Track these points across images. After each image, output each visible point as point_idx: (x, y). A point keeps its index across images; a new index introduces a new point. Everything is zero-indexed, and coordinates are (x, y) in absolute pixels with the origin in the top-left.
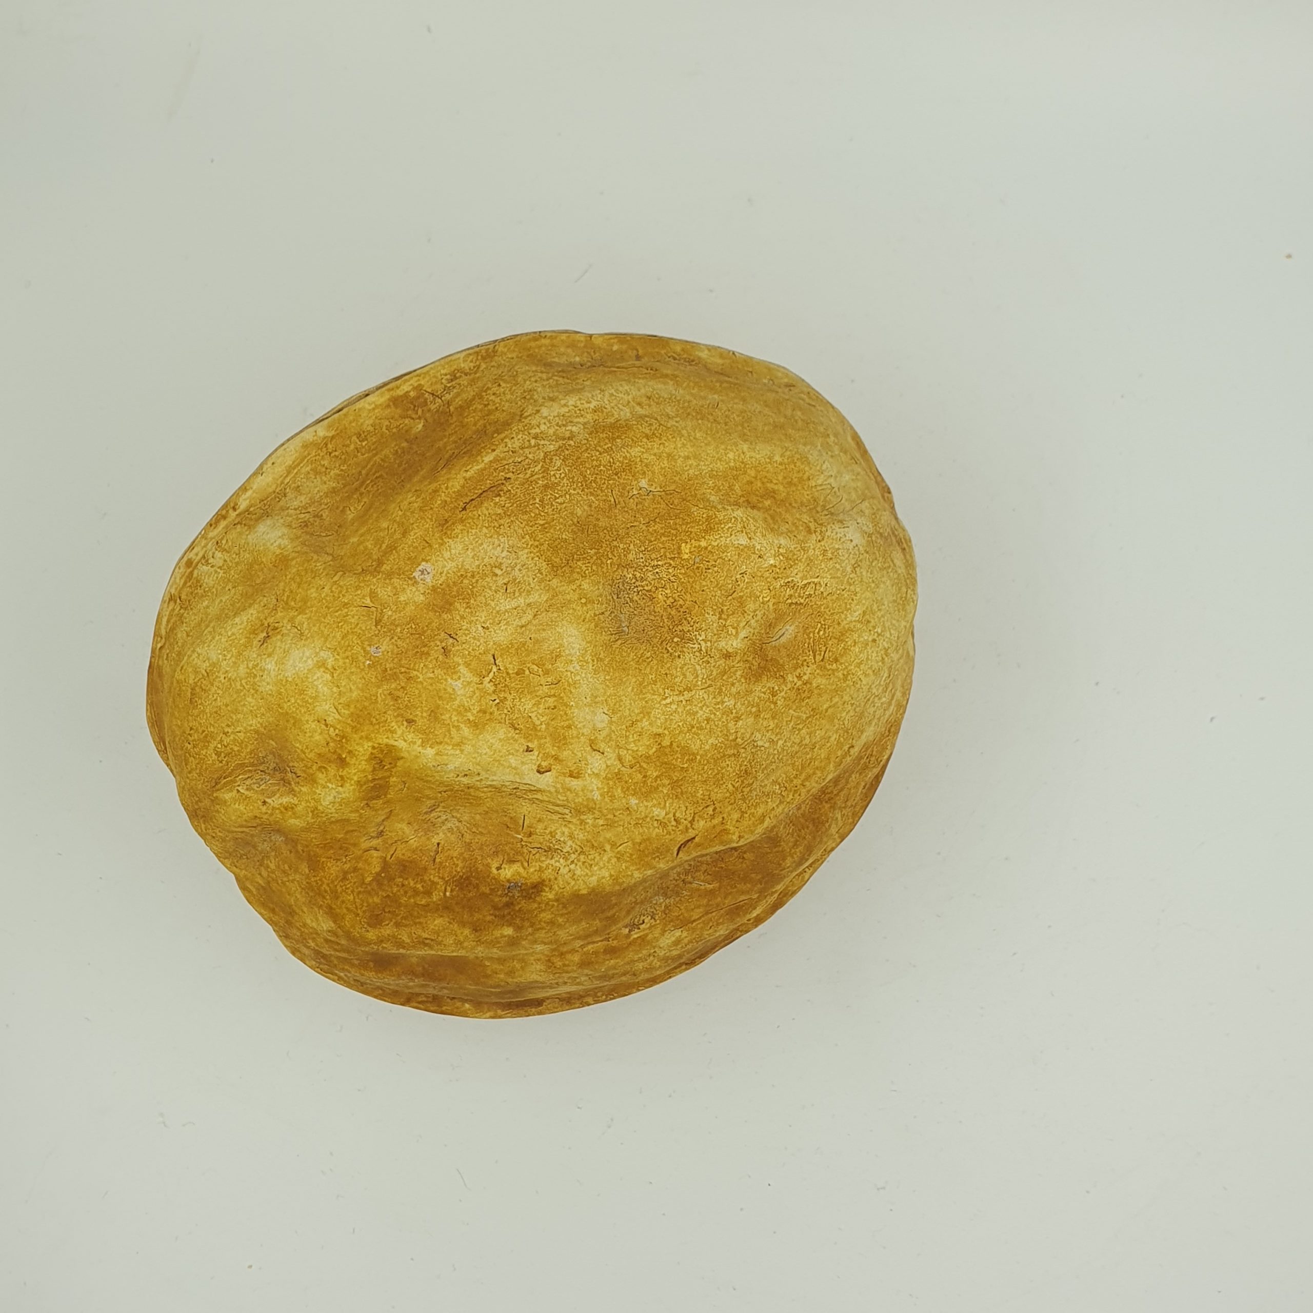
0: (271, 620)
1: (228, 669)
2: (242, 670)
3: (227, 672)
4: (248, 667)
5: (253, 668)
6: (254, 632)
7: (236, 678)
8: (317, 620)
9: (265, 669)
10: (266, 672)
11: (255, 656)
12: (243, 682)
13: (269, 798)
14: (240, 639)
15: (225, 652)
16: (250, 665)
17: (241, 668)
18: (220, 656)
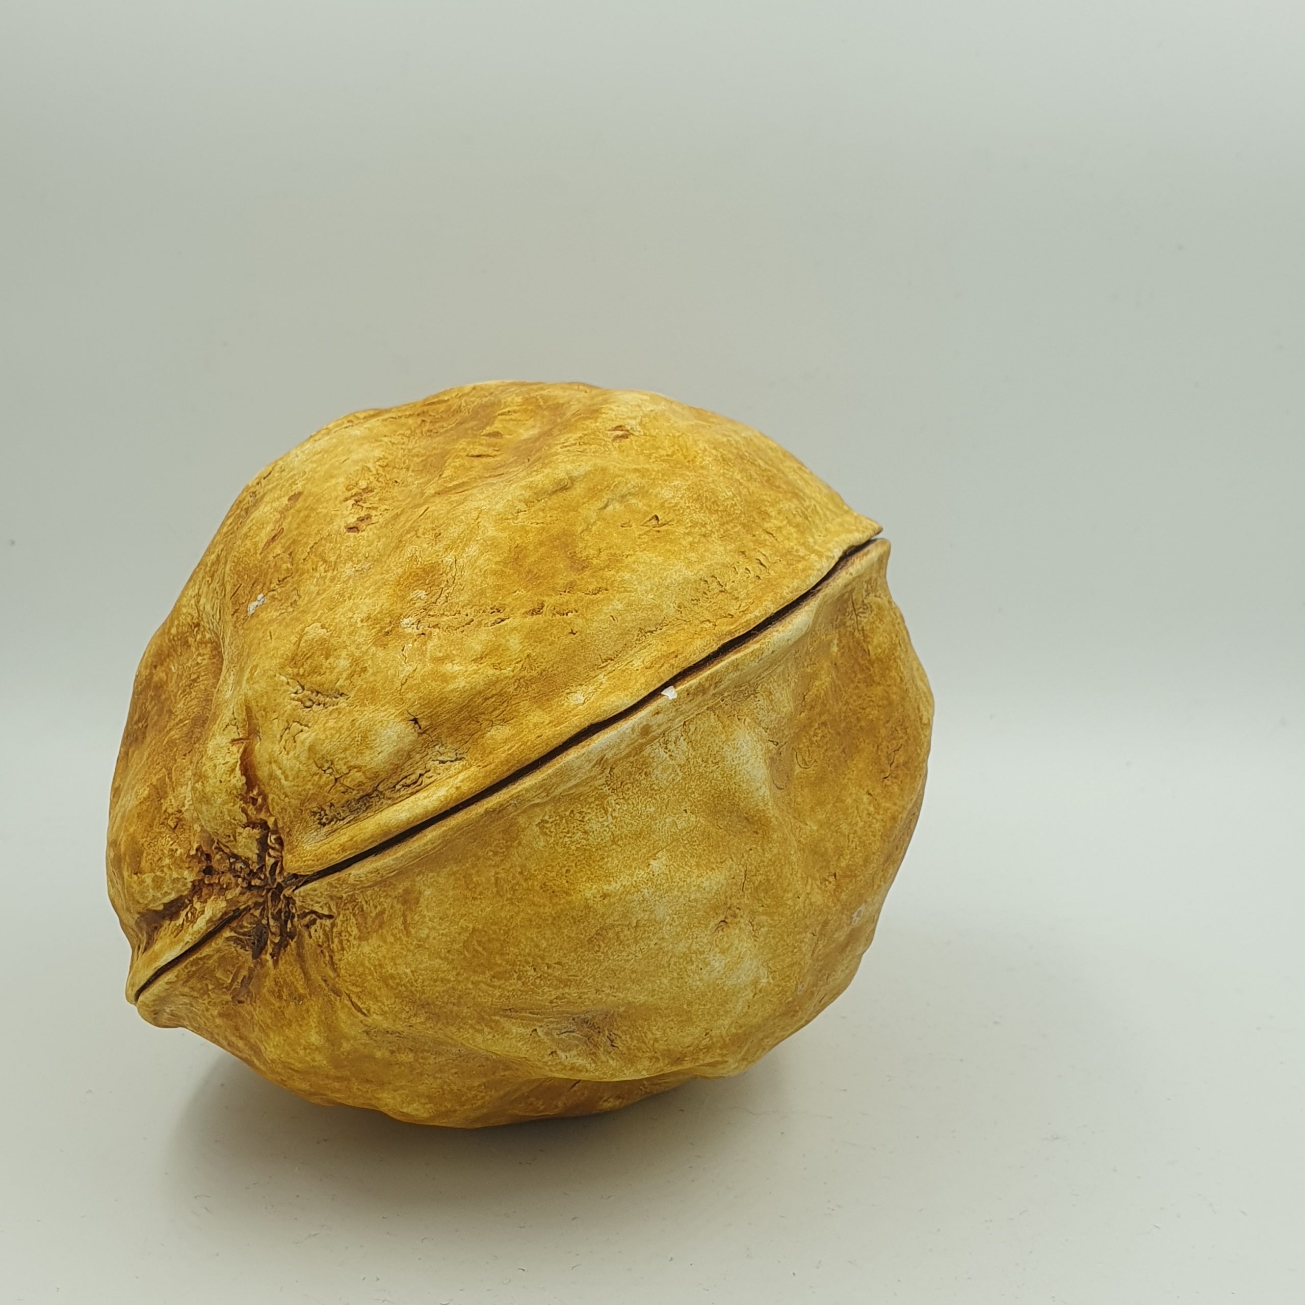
0: (735, 902)
1: (666, 937)
2: (682, 947)
3: (663, 938)
4: (689, 948)
5: (695, 953)
6: (715, 908)
7: (668, 951)
8: (779, 934)
9: (709, 964)
10: (708, 968)
11: (706, 941)
12: (674, 959)
13: (564, 1051)
14: (699, 910)
15: (676, 917)
16: (694, 947)
17: (681, 945)
18: (668, 918)
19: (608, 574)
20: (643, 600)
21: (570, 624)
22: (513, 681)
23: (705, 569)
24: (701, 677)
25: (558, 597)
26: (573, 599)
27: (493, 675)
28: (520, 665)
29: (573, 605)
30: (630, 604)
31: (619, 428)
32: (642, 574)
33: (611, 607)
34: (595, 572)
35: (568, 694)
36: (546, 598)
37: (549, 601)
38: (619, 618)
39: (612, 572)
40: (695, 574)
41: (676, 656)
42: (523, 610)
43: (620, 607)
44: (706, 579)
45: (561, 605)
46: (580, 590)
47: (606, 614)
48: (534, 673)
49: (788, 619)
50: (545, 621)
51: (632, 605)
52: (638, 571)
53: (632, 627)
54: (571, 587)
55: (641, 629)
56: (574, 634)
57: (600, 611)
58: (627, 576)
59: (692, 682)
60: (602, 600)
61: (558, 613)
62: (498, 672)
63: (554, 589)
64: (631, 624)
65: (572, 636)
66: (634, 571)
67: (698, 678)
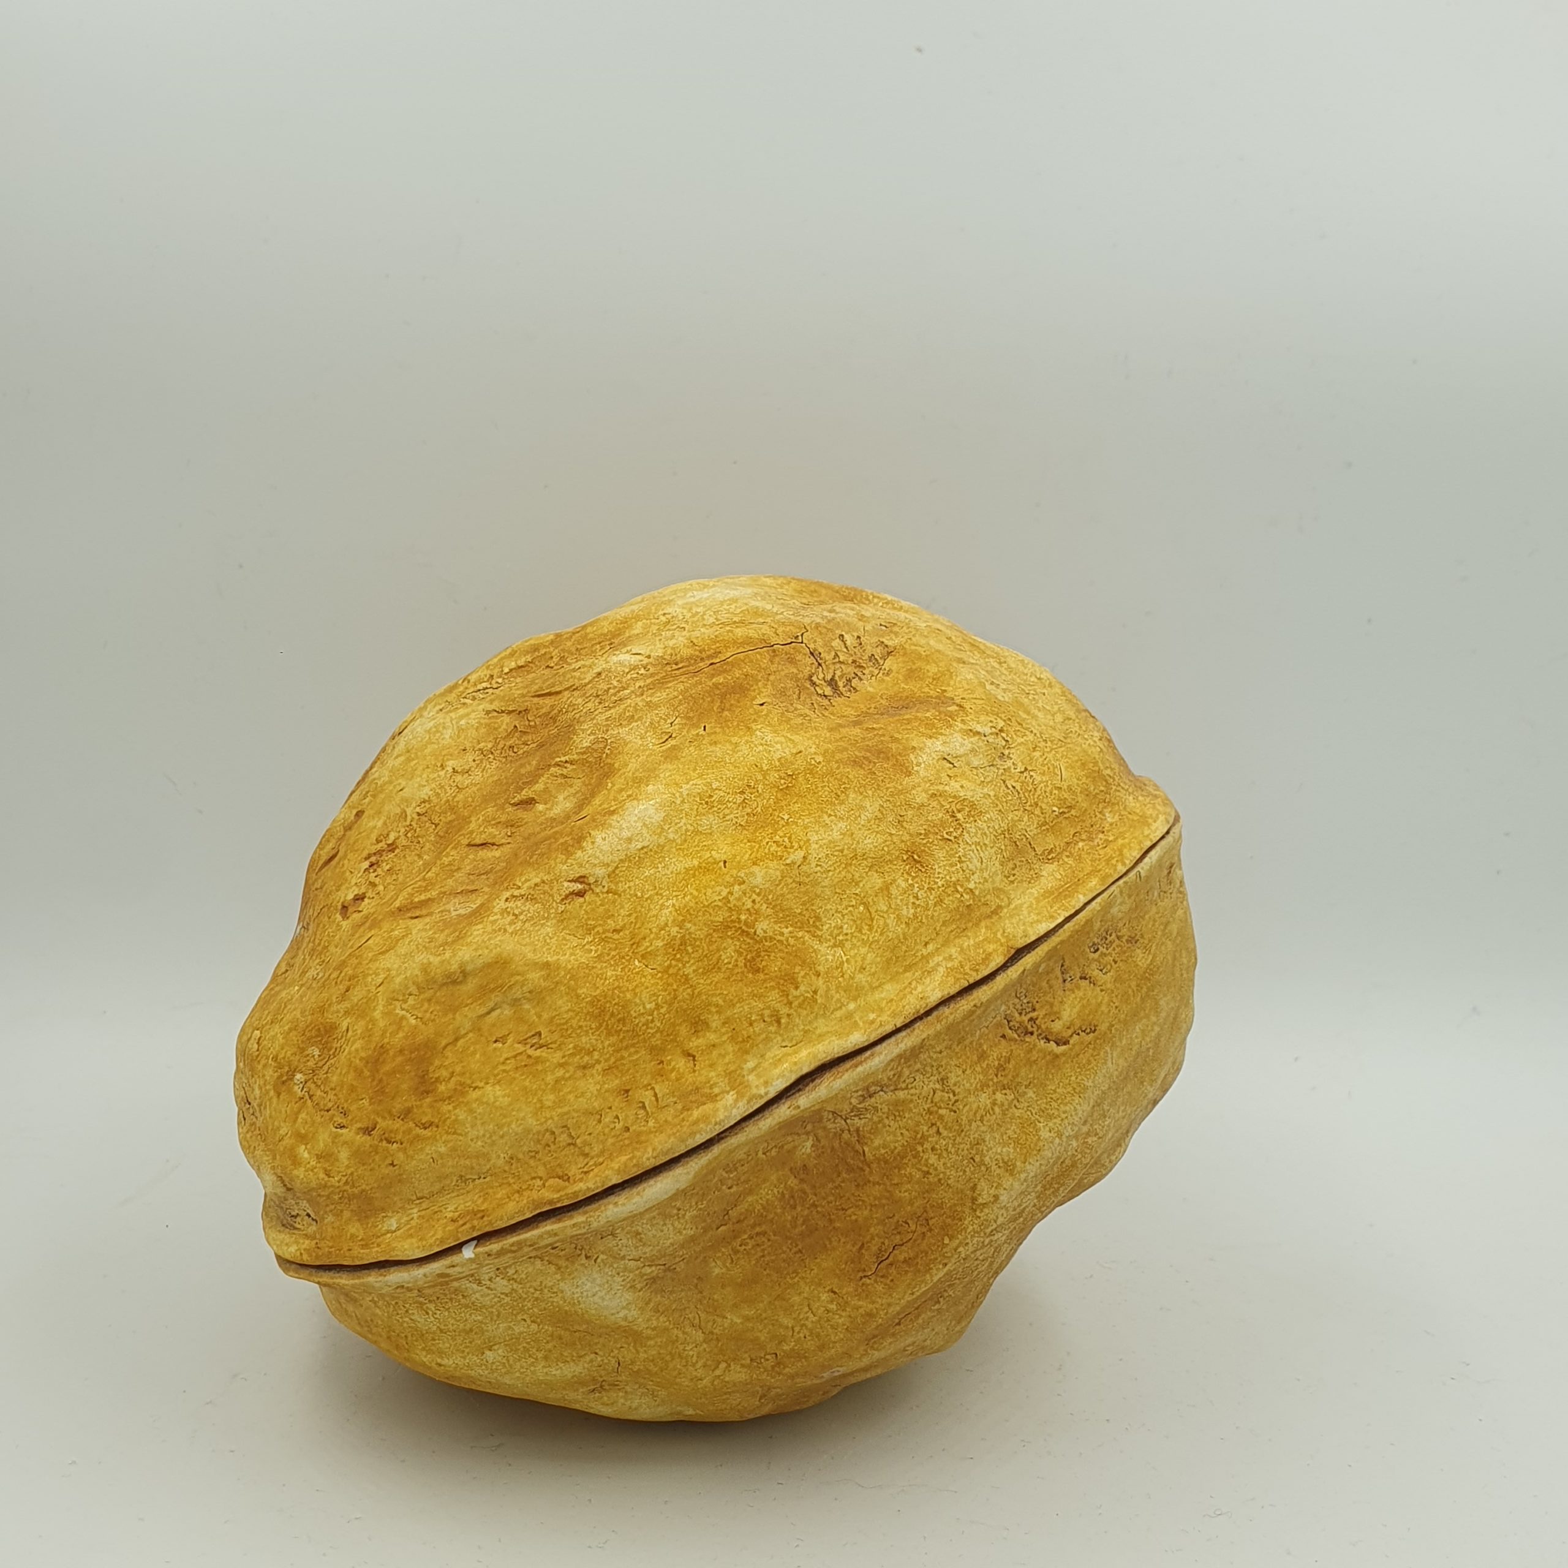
19: (446, 1108)
20: (470, 1146)
21: (392, 1156)
22: (337, 1190)
23: (556, 1118)
24: (505, 1242)
25: (390, 1122)
26: (403, 1129)
27: (323, 1179)
28: (344, 1179)
29: (399, 1137)
30: (454, 1149)
31: (580, 879)
32: (479, 1117)
33: (433, 1148)
34: (436, 1101)
35: (384, 1217)
36: (379, 1120)
37: (382, 1124)
38: (440, 1162)
39: (450, 1107)
40: (542, 1124)
41: (482, 1217)
42: (359, 1125)
43: (443, 1149)
44: (554, 1129)
45: (391, 1132)
46: (413, 1120)
47: (428, 1154)
48: (356, 1191)
49: (640, 1188)
50: (371, 1146)
51: (457, 1150)
52: (475, 1112)
53: (451, 1173)
54: (406, 1113)
55: (461, 1176)
56: (394, 1166)
57: (422, 1149)
58: (462, 1117)
59: (494, 1246)
60: (428, 1138)
61: (386, 1139)
62: (326, 1179)
63: (390, 1112)
64: (451, 1170)
65: (391, 1167)
66: (471, 1111)
67: (501, 1244)
